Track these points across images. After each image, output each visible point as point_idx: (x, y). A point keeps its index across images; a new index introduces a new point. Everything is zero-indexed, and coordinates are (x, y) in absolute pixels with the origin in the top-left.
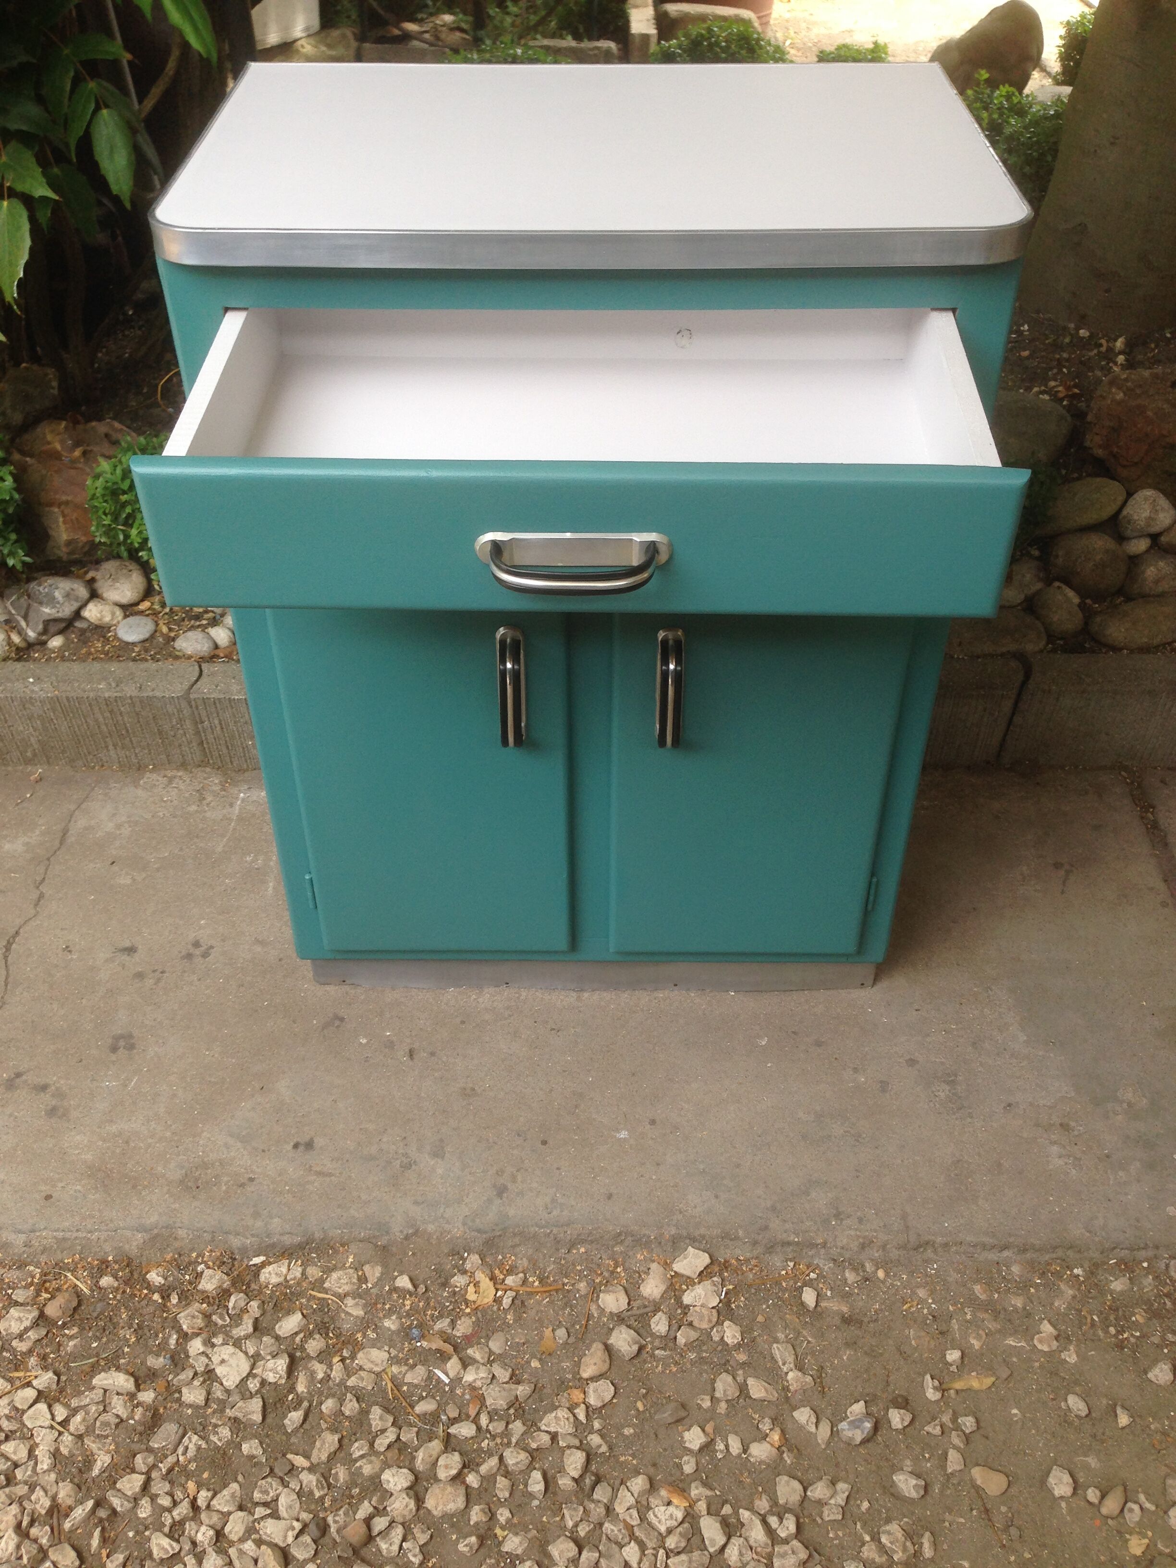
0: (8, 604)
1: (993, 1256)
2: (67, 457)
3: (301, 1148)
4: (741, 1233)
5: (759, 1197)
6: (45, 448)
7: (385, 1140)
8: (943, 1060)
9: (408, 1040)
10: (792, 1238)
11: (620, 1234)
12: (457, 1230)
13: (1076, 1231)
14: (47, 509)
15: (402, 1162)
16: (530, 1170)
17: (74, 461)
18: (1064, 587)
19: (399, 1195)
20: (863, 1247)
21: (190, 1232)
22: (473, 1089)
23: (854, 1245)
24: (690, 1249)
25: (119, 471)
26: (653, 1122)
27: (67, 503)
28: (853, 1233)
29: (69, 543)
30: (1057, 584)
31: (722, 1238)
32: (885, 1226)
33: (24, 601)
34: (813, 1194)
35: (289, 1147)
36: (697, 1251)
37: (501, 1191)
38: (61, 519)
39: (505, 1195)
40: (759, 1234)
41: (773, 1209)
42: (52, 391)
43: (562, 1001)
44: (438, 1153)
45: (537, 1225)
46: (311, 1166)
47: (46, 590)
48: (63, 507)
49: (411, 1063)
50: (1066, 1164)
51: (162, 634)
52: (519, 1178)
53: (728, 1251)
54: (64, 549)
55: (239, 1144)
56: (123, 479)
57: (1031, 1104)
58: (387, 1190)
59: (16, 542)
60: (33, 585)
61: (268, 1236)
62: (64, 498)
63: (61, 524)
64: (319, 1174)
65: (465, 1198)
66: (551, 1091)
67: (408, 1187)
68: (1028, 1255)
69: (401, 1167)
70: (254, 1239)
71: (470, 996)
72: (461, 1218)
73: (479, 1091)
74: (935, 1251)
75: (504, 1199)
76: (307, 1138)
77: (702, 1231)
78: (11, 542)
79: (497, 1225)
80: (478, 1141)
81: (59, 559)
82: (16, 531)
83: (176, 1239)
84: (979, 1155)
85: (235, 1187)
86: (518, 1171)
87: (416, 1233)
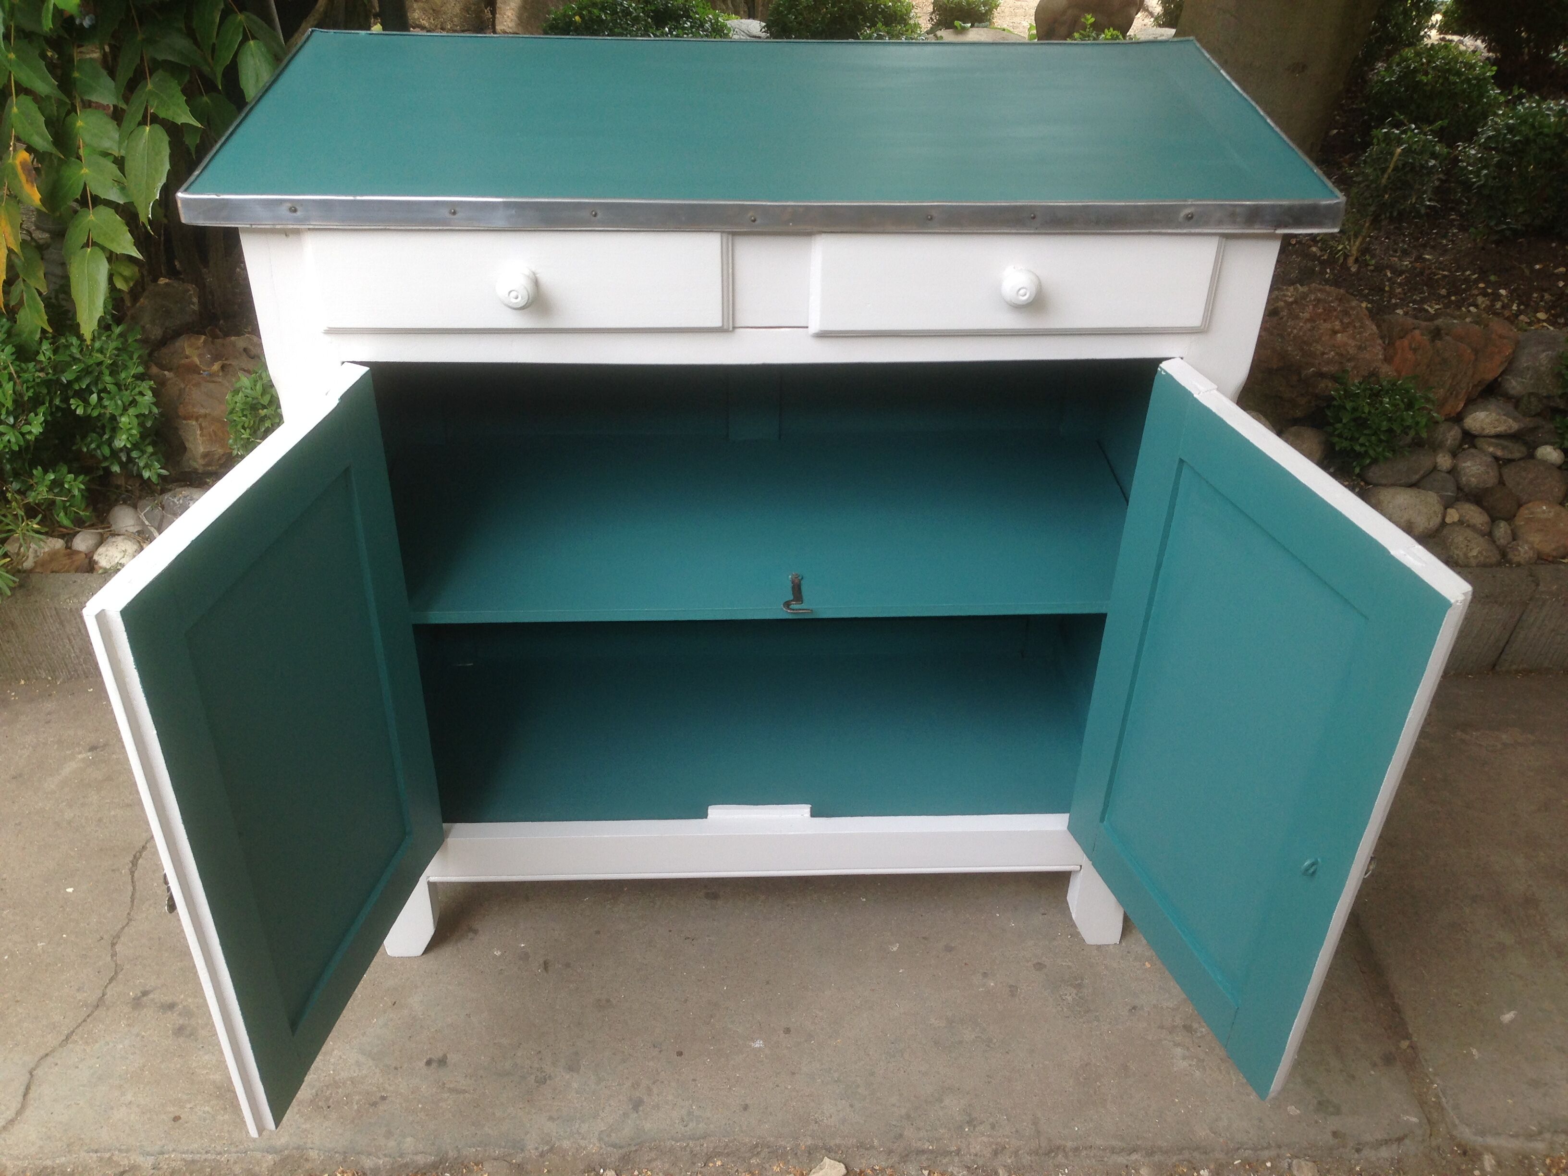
0: (142, 516)
1: (1121, 1159)
2: (204, 371)
3: (434, 1065)
4: (876, 1142)
5: (893, 1105)
6: (183, 361)
7: (519, 1054)
8: (1070, 964)
9: (543, 952)
10: (926, 1147)
11: (757, 1146)
12: (593, 1147)
13: (1202, 1132)
14: (184, 422)
15: (536, 1077)
16: (666, 1082)
17: (211, 375)
19: (534, 1111)
20: (996, 1153)
21: (321, 1153)
22: (608, 1001)
23: (988, 1153)
24: (826, 1160)
25: (259, 387)
26: (787, 1031)
27: (205, 416)
28: (985, 1139)
29: (205, 455)
31: (858, 1147)
32: (1017, 1131)
33: (158, 511)
34: (947, 1102)
35: (422, 1064)
36: (832, 1161)
37: (637, 1105)
38: (199, 432)
39: (641, 1108)
40: (893, 1142)
41: (908, 1117)
42: (192, 306)
43: (696, 909)
44: (572, 1068)
45: (673, 1139)
46: (444, 1084)
47: (181, 501)
48: (200, 420)
49: (545, 974)
50: (1190, 1065)
52: (655, 1091)
53: (863, 1161)
54: (202, 462)
55: (371, 1063)
56: (263, 394)
57: (1155, 1006)
58: (521, 1106)
59: (152, 454)
60: (167, 497)
61: (401, 1156)
62: (202, 411)
63: (198, 437)
64: (452, 1091)
65: (600, 1112)
66: (686, 1001)
67: (544, 1102)
68: (1157, 1158)
69: (536, 1082)
70: (387, 1159)
71: (605, 906)
72: (597, 1134)
73: (614, 1002)
74: (1066, 1156)
75: (640, 1113)
76: (441, 1054)
77: (838, 1141)
78: (148, 455)
79: (632, 1139)
80: (614, 1054)
81: (195, 471)
82: (154, 444)
83: (307, 1160)
84: (1106, 1057)
85: (367, 1106)
86: (654, 1083)
87: (551, 1150)
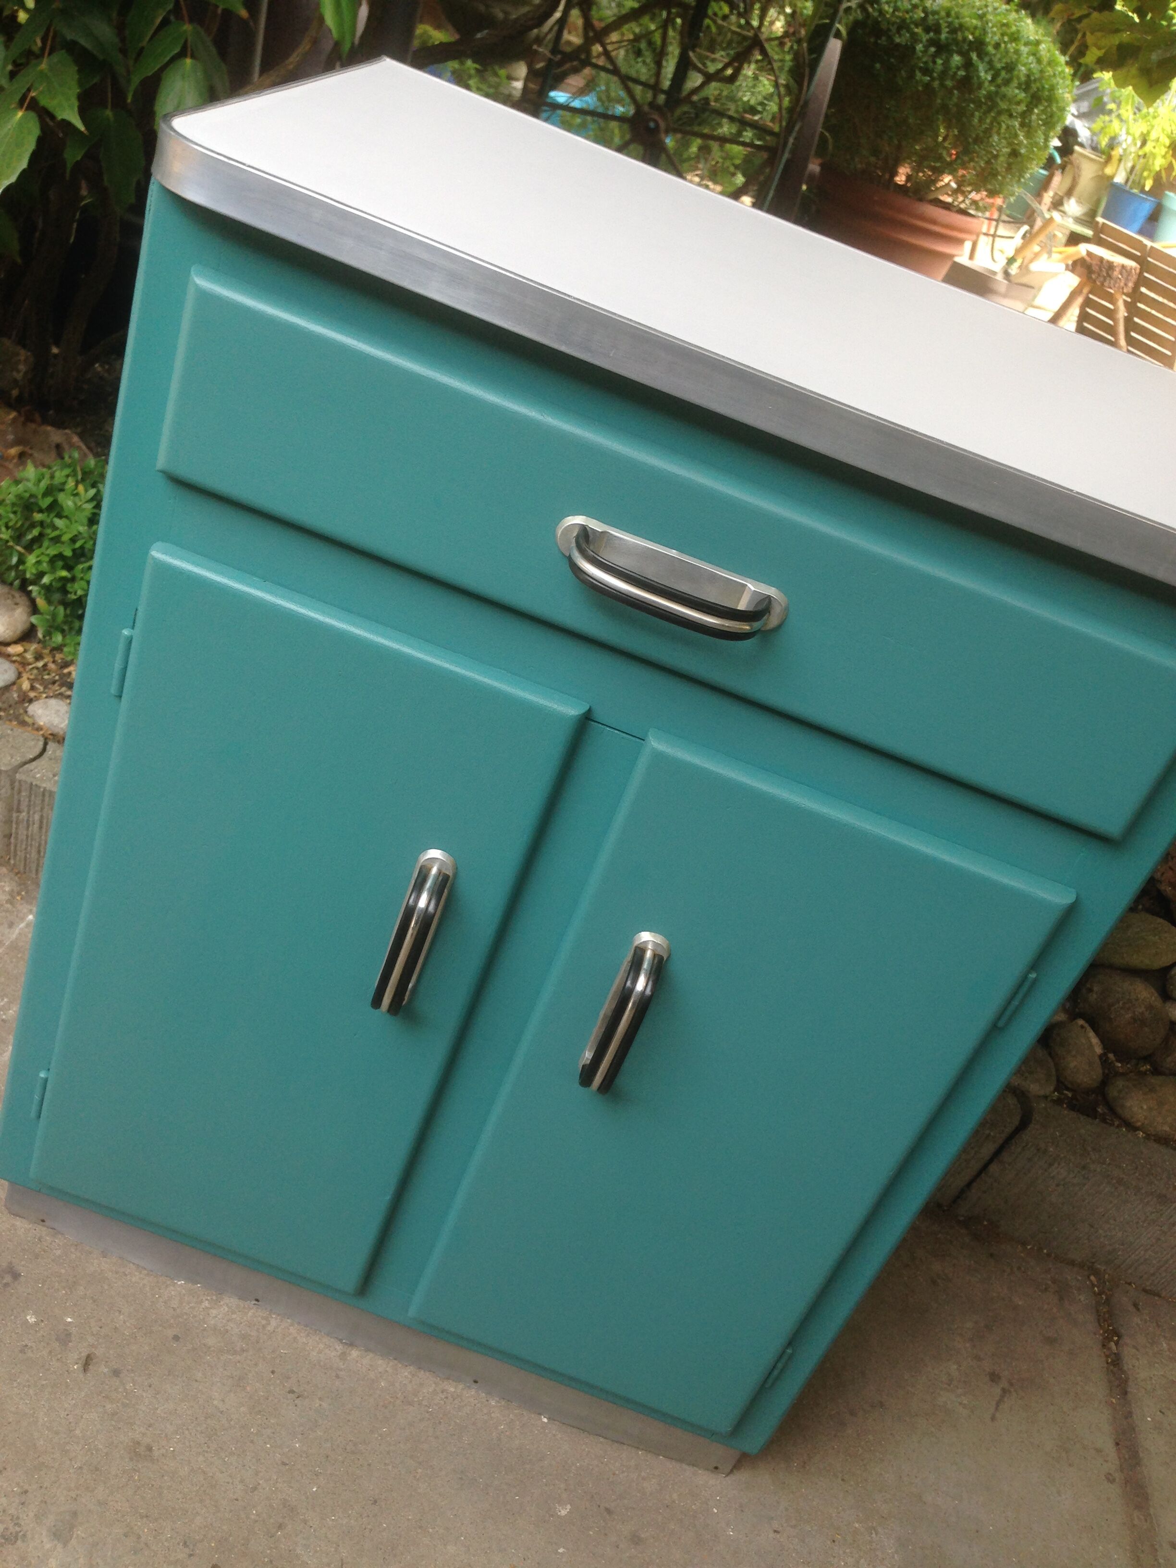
9: (91, 1340)
17: (5, 458)
18: (1089, 1029)
30: (1081, 1022)
42: (16, 374)
43: (320, 1352)
44: (62, 1533)
49: (81, 1376)
51: (20, 689)
71: (202, 1302)
73: (156, 1453)
